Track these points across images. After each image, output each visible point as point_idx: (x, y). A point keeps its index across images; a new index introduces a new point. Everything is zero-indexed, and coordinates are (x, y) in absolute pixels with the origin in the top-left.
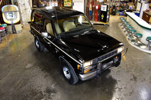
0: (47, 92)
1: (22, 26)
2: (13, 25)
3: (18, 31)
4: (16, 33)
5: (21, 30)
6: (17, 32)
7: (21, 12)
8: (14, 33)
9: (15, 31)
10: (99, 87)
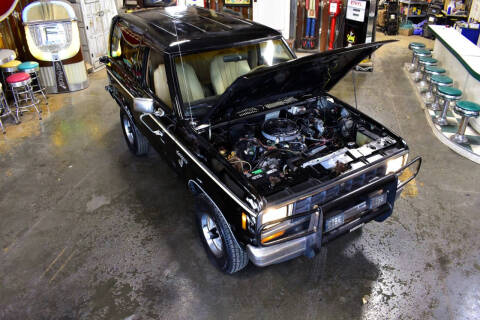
0: (143, 296)
1: (89, 67)
2: (59, 67)
3: (76, 85)
4: (68, 90)
5: (84, 83)
6: (72, 88)
7: (87, 23)
8: (60, 90)
9: (66, 84)
10: (316, 285)
